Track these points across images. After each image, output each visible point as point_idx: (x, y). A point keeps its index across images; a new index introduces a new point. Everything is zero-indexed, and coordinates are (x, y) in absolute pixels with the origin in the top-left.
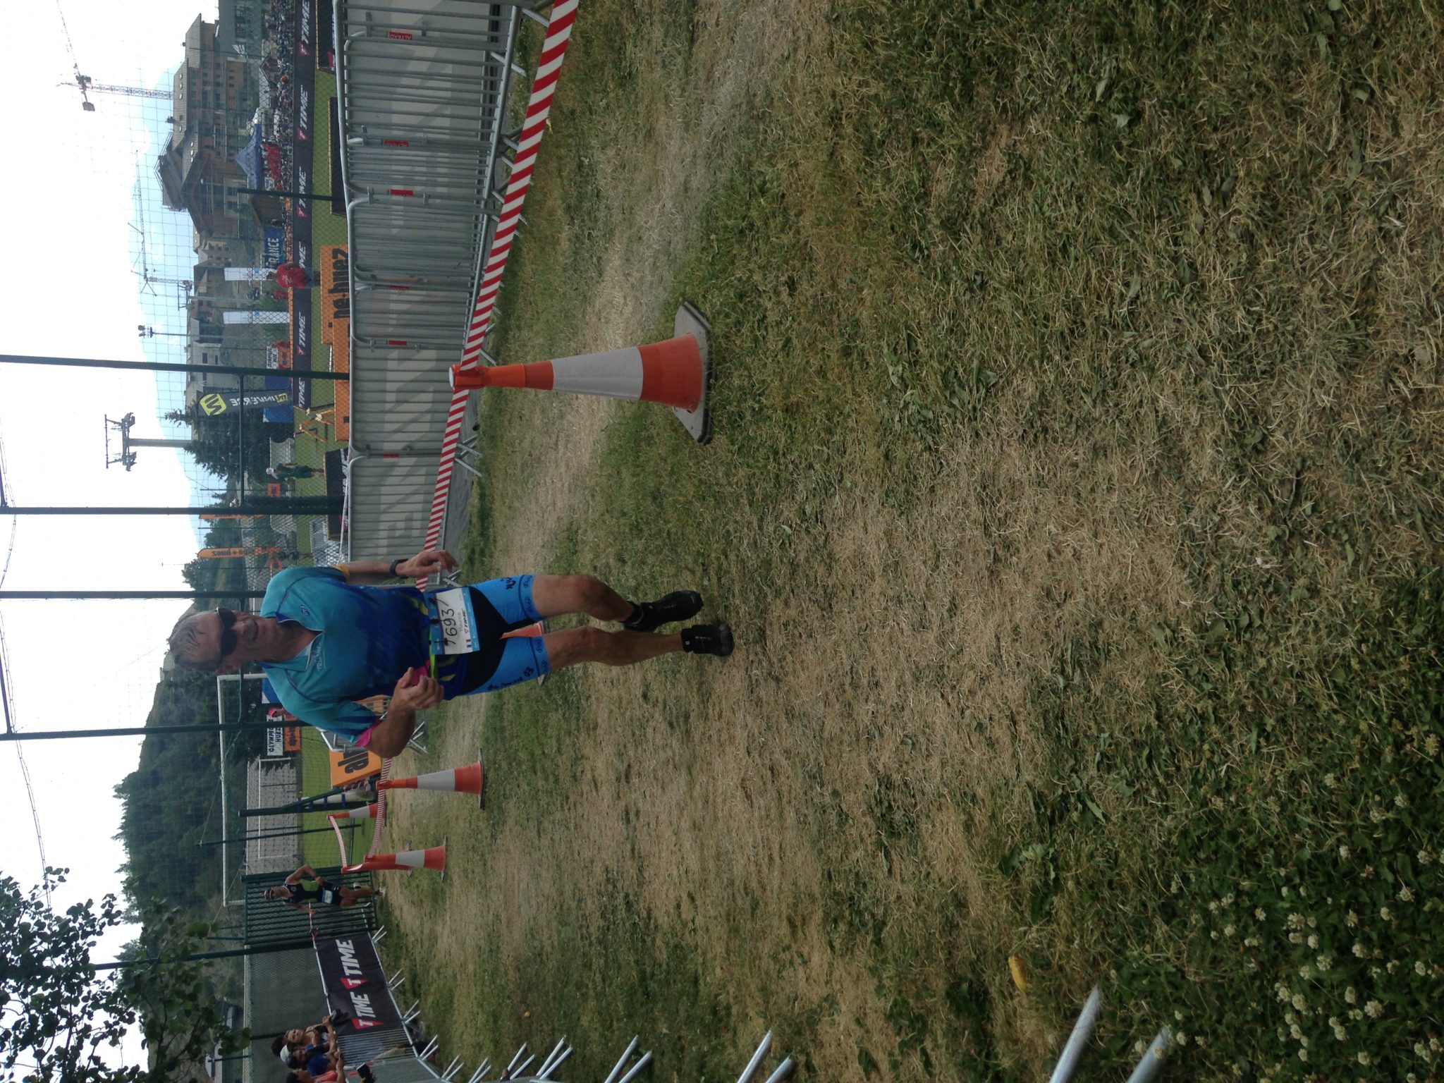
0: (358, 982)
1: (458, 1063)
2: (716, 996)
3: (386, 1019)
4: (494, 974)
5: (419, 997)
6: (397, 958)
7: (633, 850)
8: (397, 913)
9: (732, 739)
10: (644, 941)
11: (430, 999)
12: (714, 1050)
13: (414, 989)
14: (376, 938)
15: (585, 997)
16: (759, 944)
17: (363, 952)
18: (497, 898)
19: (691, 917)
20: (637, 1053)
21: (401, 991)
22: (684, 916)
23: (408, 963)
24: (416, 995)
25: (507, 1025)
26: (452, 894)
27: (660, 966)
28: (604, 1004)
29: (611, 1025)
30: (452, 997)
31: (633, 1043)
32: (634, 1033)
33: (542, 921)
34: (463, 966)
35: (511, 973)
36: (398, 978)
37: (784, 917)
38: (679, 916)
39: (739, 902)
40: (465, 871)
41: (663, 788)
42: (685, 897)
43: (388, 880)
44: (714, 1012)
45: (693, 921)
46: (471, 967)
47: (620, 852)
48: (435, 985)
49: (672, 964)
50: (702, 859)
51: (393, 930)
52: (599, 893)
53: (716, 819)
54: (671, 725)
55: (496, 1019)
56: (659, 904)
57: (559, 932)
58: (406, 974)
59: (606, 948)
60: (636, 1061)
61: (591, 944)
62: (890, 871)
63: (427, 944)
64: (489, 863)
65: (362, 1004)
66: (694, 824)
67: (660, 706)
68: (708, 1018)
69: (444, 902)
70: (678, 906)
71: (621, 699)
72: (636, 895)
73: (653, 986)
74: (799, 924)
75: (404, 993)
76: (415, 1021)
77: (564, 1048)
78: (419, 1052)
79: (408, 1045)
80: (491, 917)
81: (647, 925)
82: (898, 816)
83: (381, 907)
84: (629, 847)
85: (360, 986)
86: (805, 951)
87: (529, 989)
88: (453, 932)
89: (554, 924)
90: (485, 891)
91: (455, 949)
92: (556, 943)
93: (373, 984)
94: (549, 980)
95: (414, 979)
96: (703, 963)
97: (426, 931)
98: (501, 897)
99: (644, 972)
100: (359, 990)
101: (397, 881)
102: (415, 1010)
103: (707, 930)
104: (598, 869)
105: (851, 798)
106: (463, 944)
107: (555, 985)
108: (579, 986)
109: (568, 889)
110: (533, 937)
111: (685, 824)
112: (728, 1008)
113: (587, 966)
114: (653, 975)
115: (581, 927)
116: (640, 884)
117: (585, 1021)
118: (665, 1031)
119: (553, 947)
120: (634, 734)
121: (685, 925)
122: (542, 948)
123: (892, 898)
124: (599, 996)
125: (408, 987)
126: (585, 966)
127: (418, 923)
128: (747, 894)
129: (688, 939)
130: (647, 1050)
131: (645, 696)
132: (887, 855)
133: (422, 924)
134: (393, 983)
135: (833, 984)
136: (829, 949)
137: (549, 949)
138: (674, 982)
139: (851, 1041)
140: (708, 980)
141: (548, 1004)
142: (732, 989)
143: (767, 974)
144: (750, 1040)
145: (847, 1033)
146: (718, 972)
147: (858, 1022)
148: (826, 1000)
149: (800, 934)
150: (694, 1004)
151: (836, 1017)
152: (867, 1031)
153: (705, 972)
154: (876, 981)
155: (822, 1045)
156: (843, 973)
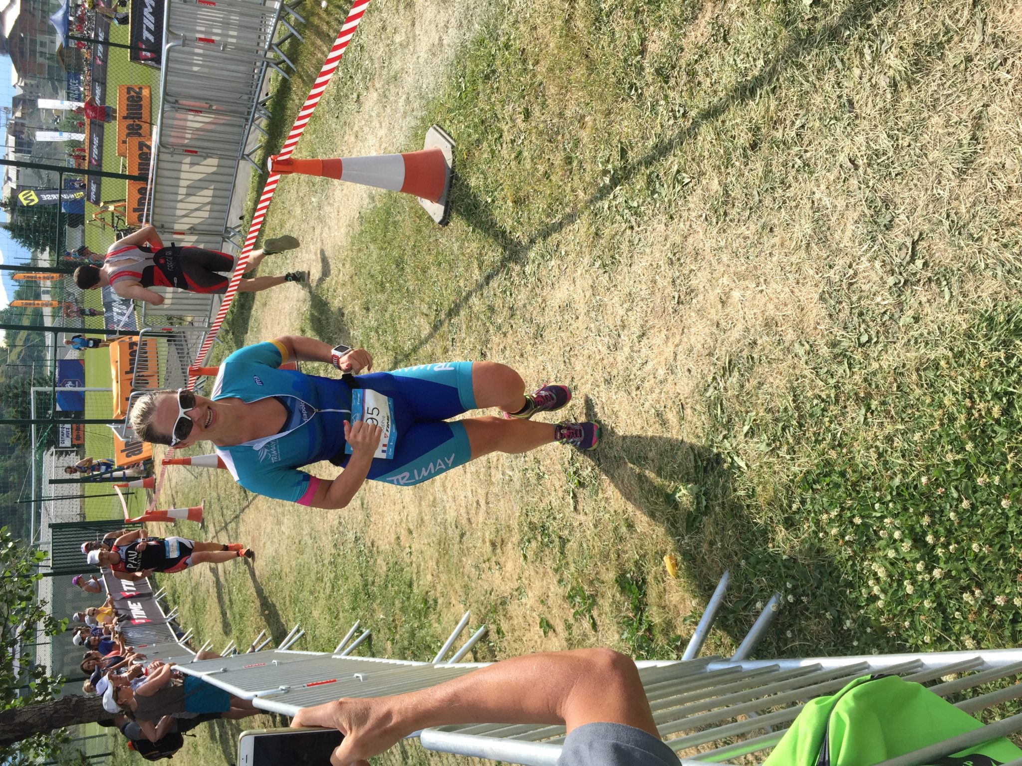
0: (133, 594)
1: (209, 645)
2: (427, 593)
3: (153, 618)
5: (178, 604)
10: (368, 562)
11: (188, 605)
12: (421, 627)
13: (175, 598)
15: (316, 599)
16: (464, 559)
19: (408, 544)
20: (358, 631)
21: (165, 600)
22: (402, 544)
24: (175, 603)
25: (251, 619)
27: (380, 576)
28: (332, 602)
29: (338, 615)
30: (204, 604)
31: (356, 625)
32: (357, 618)
33: (282, 549)
34: (215, 583)
36: (162, 593)
37: (487, 540)
38: (399, 544)
39: (450, 532)
42: (404, 532)
44: (426, 601)
45: (410, 547)
48: (191, 597)
49: (390, 575)
52: (332, 531)
56: (382, 537)
57: (297, 558)
58: (168, 590)
59: (336, 567)
60: (357, 636)
61: (323, 565)
62: (575, 508)
65: (136, 610)
68: (421, 606)
70: (398, 538)
72: (363, 532)
73: (374, 589)
74: (498, 544)
75: (167, 602)
76: (176, 619)
78: (179, 639)
79: (170, 635)
81: (371, 551)
86: (502, 560)
89: (293, 553)
92: (294, 566)
94: (287, 589)
95: (174, 592)
96: (417, 573)
99: (366, 580)
101: (163, 529)
102: (176, 612)
103: (421, 552)
108: (312, 593)
109: (306, 530)
112: (436, 601)
113: (320, 579)
114: (373, 583)
115: (315, 555)
116: (367, 526)
117: (316, 614)
118: (382, 616)
119: (291, 568)
121: (403, 549)
122: (281, 570)
123: (575, 524)
125: (169, 598)
126: (318, 579)
128: (457, 527)
129: (405, 558)
130: (366, 629)
132: (574, 498)
134: (158, 596)
135: (524, 579)
136: (522, 558)
137: (288, 570)
138: (392, 586)
139: (534, 614)
140: (421, 582)
141: (285, 605)
142: (439, 588)
143: (469, 577)
144: (452, 618)
145: (532, 609)
146: (429, 577)
147: (542, 602)
148: (516, 590)
149: (499, 551)
150: (408, 598)
151: (523, 600)
152: (548, 607)
153: (418, 578)
154: (558, 577)
155: (511, 618)
156: (532, 573)
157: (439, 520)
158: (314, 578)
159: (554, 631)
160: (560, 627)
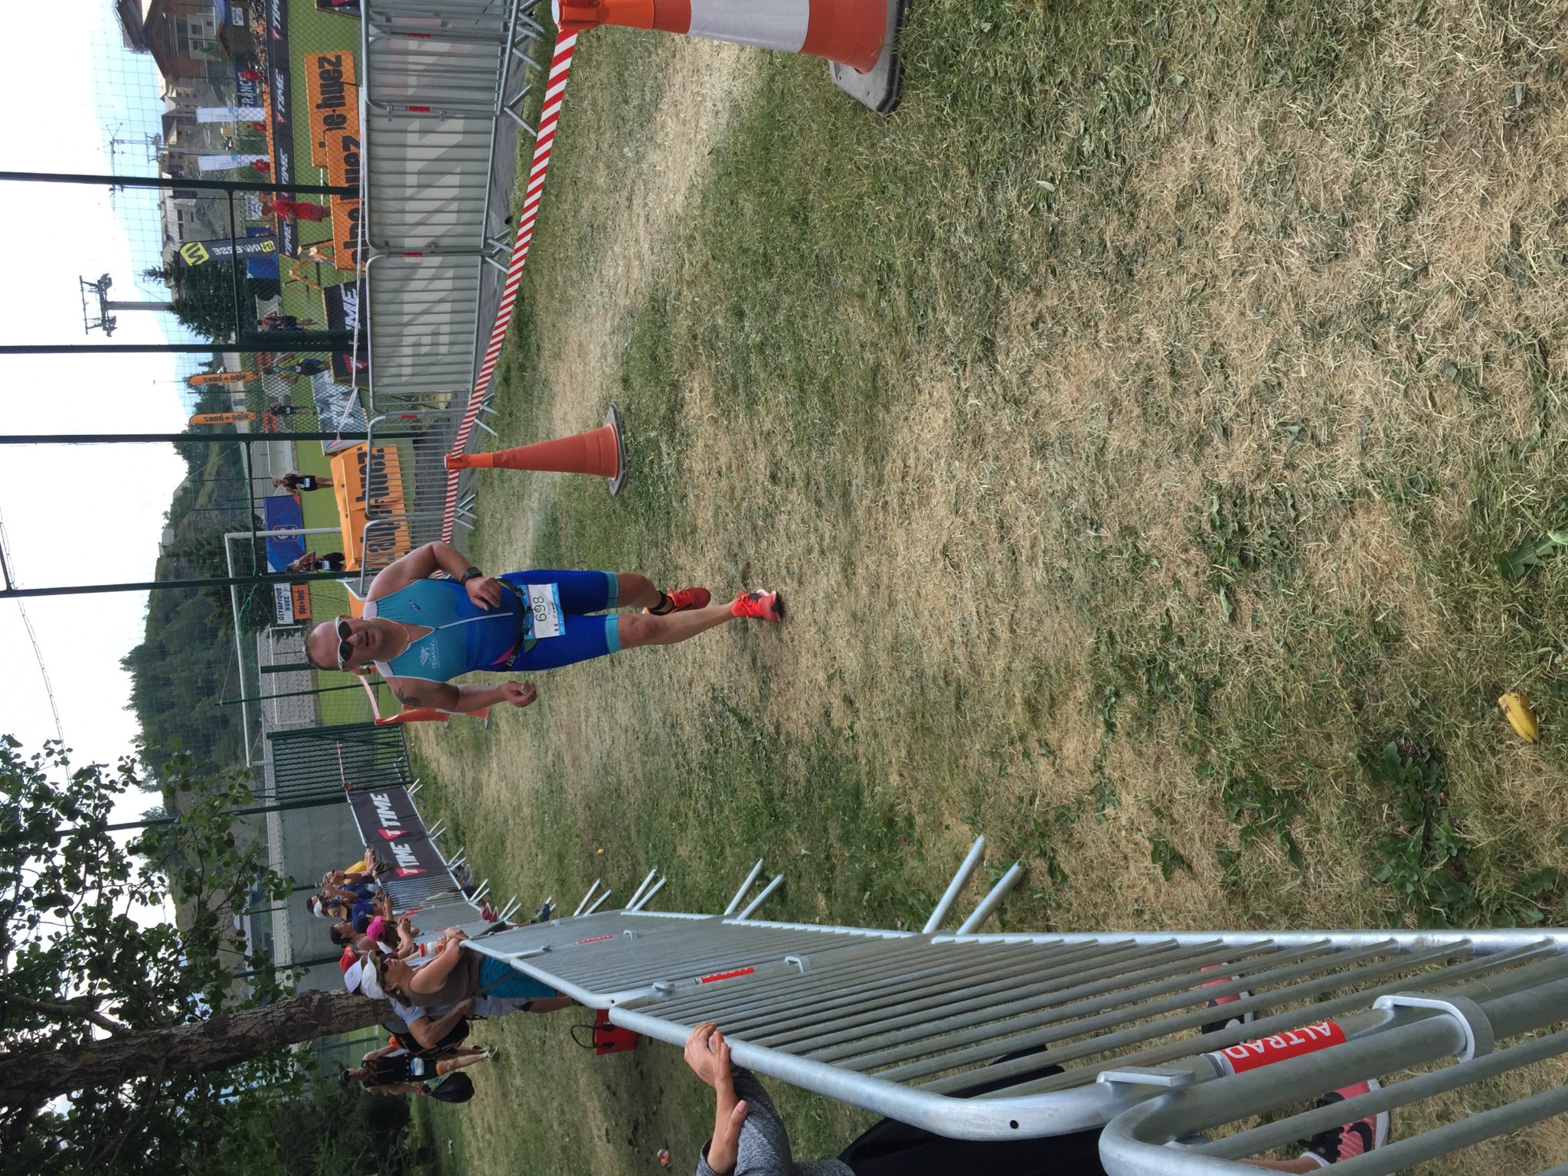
0: (398, 833)
1: (515, 904)
2: (892, 806)
3: (429, 866)
4: (558, 813)
5: (464, 844)
6: (437, 810)
7: (754, 660)
8: (434, 765)
9: (924, 500)
10: (770, 759)
11: (477, 846)
12: (886, 865)
13: (458, 836)
14: (411, 791)
15: (683, 827)
16: (966, 741)
17: (399, 804)
18: (557, 739)
19: (847, 723)
20: (763, 878)
21: (442, 840)
22: (835, 724)
23: (448, 813)
24: (459, 842)
25: (576, 863)
26: (498, 741)
27: (796, 783)
28: (711, 830)
29: (722, 852)
30: (503, 843)
31: (757, 867)
32: (758, 857)
33: (618, 753)
34: (517, 810)
35: (580, 810)
36: (438, 829)
37: (1018, 700)
38: (828, 723)
39: (932, 694)
40: (515, 715)
41: (800, 583)
42: (837, 702)
43: (421, 734)
44: (890, 823)
45: (851, 728)
46: (526, 811)
47: (731, 666)
48: (482, 832)
49: (814, 780)
50: (867, 653)
51: (430, 782)
52: (703, 714)
53: (892, 604)
54: (819, 503)
55: (561, 858)
56: (794, 716)
57: (644, 763)
58: (448, 824)
59: (712, 773)
60: (761, 888)
61: (690, 771)
62: (1233, 617)
63: (470, 793)
64: (546, 703)
65: (403, 855)
66: (854, 616)
67: (801, 484)
68: (880, 831)
69: (489, 750)
70: (827, 714)
71: (733, 489)
72: (757, 710)
73: (785, 807)
74: (1044, 705)
75: (446, 842)
76: (459, 868)
77: (655, 880)
78: (469, 896)
79: (456, 890)
80: (550, 757)
81: (774, 741)
82: (1257, 539)
83: (415, 760)
84: (747, 658)
85: (399, 836)
86: (1053, 737)
87: (603, 826)
88: (503, 778)
89: (637, 756)
90: (540, 733)
91: (505, 795)
92: (640, 776)
93: (412, 835)
94: (631, 814)
95: (456, 827)
96: (868, 773)
97: (468, 781)
98: (563, 737)
99: (770, 792)
100: (399, 841)
101: (431, 733)
102: (460, 857)
103: (876, 735)
104: (699, 689)
105: (1156, 532)
106: (514, 789)
107: (639, 817)
108: (673, 818)
109: (656, 716)
110: (607, 773)
111: (839, 616)
112: (910, 820)
113: (686, 794)
114: (783, 795)
115: (675, 755)
116: (764, 697)
117: (683, 851)
118: (803, 851)
119: (636, 780)
120: (754, 528)
121: (837, 733)
122: (620, 784)
123: (1235, 649)
124: (703, 824)
125: (450, 835)
126: (682, 794)
127: (458, 773)
128: (948, 684)
129: (845, 748)
130: (776, 874)
131: (773, 478)
132: (1230, 595)
133: (463, 774)
134: (433, 833)
135: (1107, 771)
136: (1101, 730)
137: (631, 783)
138: (821, 798)
139: (1138, 837)
140: (878, 789)
141: (629, 838)
142: (916, 797)
143: (978, 773)
144: (948, 850)
145: (1133, 827)
146: (894, 779)
147: (1158, 812)
148: (1092, 792)
149: (1045, 719)
150: (854, 818)
151: (1109, 811)
152: (1174, 822)
153: (873, 783)
154: (1195, 759)
155: (1082, 845)
156: (1128, 755)
157: (908, 673)
158: (675, 792)
159: (1190, 867)
160: (1204, 860)
